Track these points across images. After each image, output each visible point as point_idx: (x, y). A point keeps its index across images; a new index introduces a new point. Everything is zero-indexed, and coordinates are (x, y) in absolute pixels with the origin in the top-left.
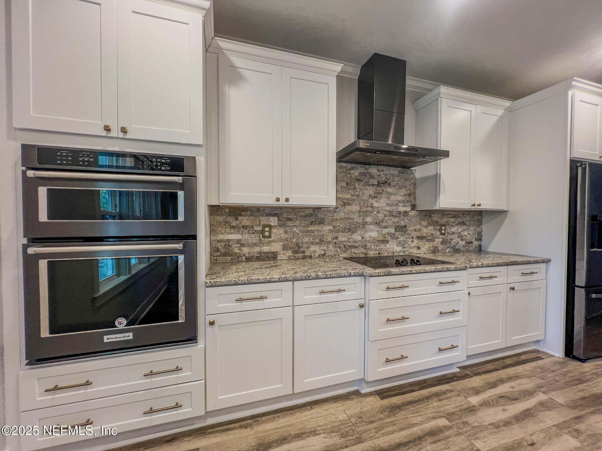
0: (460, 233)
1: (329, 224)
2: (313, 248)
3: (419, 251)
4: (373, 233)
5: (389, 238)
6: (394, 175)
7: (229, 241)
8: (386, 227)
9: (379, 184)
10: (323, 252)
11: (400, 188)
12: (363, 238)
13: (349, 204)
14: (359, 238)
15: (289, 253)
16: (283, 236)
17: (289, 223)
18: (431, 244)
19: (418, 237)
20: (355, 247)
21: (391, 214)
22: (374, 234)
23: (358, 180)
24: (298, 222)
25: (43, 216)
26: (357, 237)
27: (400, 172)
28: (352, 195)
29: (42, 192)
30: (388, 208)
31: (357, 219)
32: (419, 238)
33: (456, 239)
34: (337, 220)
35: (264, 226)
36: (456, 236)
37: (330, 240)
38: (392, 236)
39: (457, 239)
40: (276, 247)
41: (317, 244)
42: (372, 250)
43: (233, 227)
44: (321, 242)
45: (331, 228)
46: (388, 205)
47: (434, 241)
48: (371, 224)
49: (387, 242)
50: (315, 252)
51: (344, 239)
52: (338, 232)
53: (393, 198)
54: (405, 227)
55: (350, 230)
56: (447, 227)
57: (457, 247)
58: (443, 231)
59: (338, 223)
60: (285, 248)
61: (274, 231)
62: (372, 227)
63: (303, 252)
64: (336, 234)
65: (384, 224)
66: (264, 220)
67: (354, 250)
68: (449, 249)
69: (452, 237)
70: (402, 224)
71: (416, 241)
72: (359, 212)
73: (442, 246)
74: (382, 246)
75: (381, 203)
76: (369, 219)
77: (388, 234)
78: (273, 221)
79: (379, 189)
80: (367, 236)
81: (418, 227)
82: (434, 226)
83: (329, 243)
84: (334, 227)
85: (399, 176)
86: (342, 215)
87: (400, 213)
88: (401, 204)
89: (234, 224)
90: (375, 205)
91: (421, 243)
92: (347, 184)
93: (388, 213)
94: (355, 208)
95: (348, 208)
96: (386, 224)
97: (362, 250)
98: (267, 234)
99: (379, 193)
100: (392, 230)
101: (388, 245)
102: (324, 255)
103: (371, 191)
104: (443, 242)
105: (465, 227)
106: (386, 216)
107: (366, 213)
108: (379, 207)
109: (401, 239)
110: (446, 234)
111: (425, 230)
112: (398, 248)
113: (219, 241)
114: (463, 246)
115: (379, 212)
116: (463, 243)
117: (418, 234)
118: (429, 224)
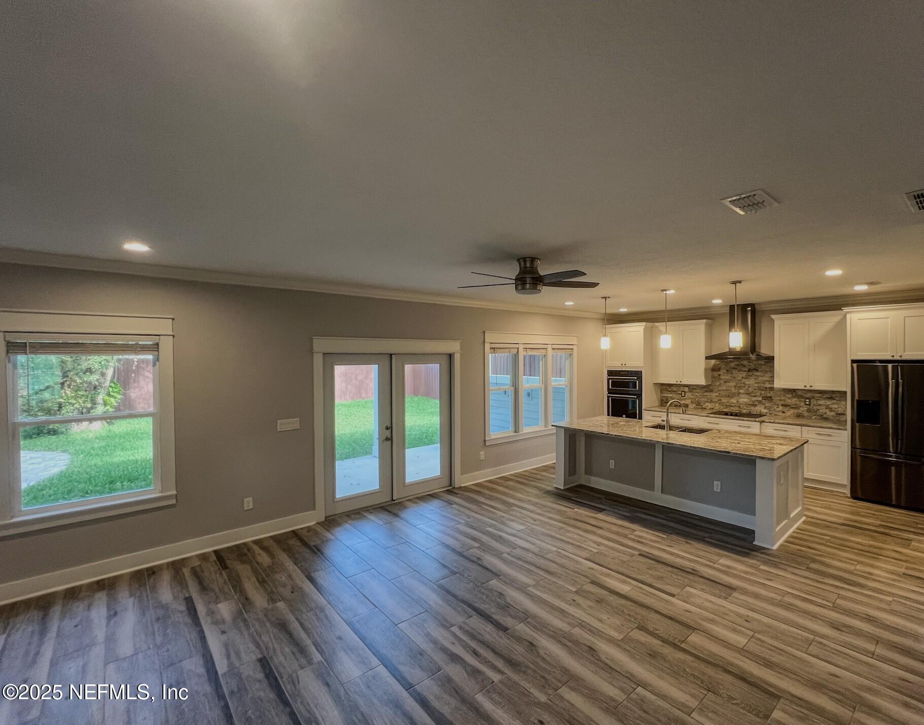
0: (828, 406)
1: (716, 392)
2: (707, 404)
3: (784, 415)
4: (744, 399)
5: (757, 403)
6: (761, 365)
7: (667, 397)
8: (755, 396)
9: (749, 370)
10: (712, 407)
11: (766, 372)
12: (737, 402)
13: (728, 382)
14: (735, 402)
15: (694, 405)
16: (691, 397)
17: (694, 391)
18: (796, 411)
19: (782, 405)
20: (732, 406)
21: (760, 389)
22: (746, 400)
23: (734, 368)
24: (698, 391)
25: (610, 388)
26: (734, 401)
27: (766, 362)
28: (731, 377)
29: (610, 381)
30: (756, 385)
31: (733, 390)
32: (785, 406)
33: (823, 410)
34: (721, 390)
35: (682, 391)
36: (824, 407)
37: (716, 400)
38: (760, 402)
39: (825, 410)
40: (688, 402)
41: (709, 402)
42: (745, 409)
43: (669, 391)
44: (711, 402)
45: (717, 394)
46: (756, 383)
47: (799, 409)
48: (743, 394)
49: (756, 406)
50: (707, 406)
51: (725, 401)
52: (722, 396)
53: (760, 379)
54: (771, 397)
55: (729, 397)
56: (812, 400)
57: (825, 416)
58: (807, 403)
59: (721, 392)
60: (692, 402)
61: (687, 394)
62: (744, 396)
63: (702, 406)
64: (720, 398)
65: (753, 395)
66: (682, 389)
67: (732, 408)
68: (815, 417)
69: (819, 408)
70: (769, 395)
71: (781, 408)
72: (735, 386)
73: (808, 414)
74: (752, 408)
75: (751, 382)
76: (741, 391)
77: (757, 401)
78: (686, 389)
79: (750, 373)
80: (741, 400)
81: (783, 398)
82: (799, 398)
83: (716, 402)
84: (720, 394)
85: (765, 365)
86: (724, 388)
87: (766, 388)
88: (767, 383)
89: (670, 390)
90: (747, 383)
91: (785, 409)
92: (727, 371)
93: (757, 388)
94: (732, 384)
95: (728, 384)
96: (755, 395)
97: (737, 409)
98: (683, 395)
99: (749, 376)
100: (760, 399)
101: (756, 407)
102: (713, 408)
103: (744, 374)
104: (809, 411)
105: (834, 401)
106: (755, 389)
107: (740, 388)
108: (749, 384)
109: (767, 405)
110: (812, 405)
111: (789, 401)
112: (765, 410)
113: (664, 397)
114: (833, 416)
115: (749, 387)
116: (833, 413)
117: (782, 402)
118: (793, 397)
